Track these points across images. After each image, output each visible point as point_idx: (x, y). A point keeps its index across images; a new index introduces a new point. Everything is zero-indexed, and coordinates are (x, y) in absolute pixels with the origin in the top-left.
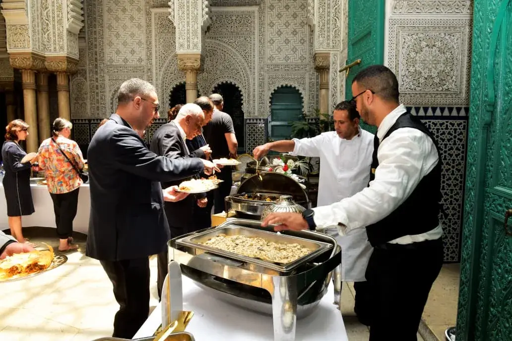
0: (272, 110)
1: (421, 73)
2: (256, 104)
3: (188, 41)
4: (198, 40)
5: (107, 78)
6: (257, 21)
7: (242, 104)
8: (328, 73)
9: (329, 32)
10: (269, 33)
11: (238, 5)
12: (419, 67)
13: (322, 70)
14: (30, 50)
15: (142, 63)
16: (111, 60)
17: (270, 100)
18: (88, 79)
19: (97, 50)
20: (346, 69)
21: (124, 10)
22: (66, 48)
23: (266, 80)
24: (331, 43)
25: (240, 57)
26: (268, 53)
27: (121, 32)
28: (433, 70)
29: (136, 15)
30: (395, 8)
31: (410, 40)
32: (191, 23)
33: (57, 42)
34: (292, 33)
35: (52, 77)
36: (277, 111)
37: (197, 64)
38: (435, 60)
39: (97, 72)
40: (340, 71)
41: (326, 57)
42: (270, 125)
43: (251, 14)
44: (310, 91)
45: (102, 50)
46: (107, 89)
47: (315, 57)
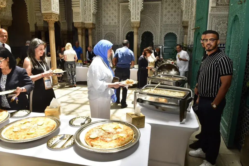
0: (165, 42)
1: (220, 32)
2: (159, 39)
3: (135, 17)
4: (139, 17)
5: (103, 30)
6: (160, 7)
7: (153, 40)
8: (188, 28)
9: (189, 13)
10: (165, 12)
11: (153, 1)
12: (219, 30)
13: (185, 27)
14: (81, 21)
15: (116, 24)
16: (105, 23)
17: (164, 38)
18: (96, 30)
19: (100, 19)
20: (194, 29)
21: (110, 4)
22: (92, 20)
23: (163, 30)
24: (189, 17)
25: (153, 22)
26: (164, 19)
27: (109, 13)
28: (224, 31)
29: (114, 5)
30: (212, 10)
31: (217, 21)
32: (137, 10)
33: (89, 18)
34: (174, 12)
35: (86, 30)
36: (167, 43)
37: (138, 26)
38: (225, 28)
39: (99, 27)
40: (192, 30)
41: (187, 22)
42: (163, 48)
43: (158, 5)
44: (180, 35)
45: (102, 19)
46: (103, 34)
47: (183, 22)
